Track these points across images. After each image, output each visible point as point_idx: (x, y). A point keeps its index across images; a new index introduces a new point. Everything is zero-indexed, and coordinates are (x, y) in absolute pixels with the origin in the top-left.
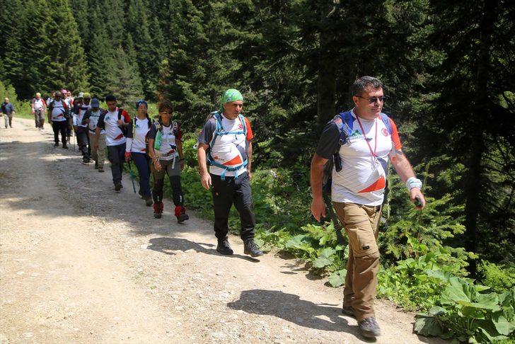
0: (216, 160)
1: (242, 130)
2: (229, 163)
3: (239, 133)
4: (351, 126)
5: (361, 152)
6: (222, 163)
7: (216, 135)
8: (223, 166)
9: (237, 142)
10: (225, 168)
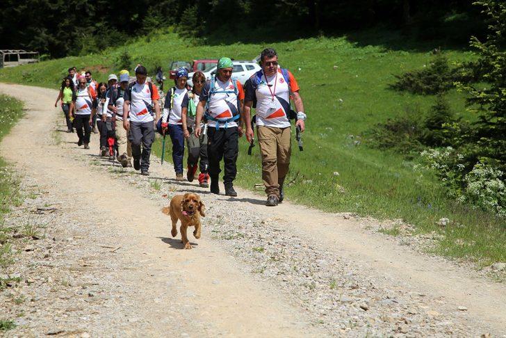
0: (211, 115)
1: (233, 90)
2: (219, 116)
3: (230, 92)
4: (260, 78)
5: (265, 94)
6: (214, 116)
7: (211, 93)
8: (215, 119)
9: (228, 99)
10: (216, 120)
